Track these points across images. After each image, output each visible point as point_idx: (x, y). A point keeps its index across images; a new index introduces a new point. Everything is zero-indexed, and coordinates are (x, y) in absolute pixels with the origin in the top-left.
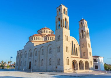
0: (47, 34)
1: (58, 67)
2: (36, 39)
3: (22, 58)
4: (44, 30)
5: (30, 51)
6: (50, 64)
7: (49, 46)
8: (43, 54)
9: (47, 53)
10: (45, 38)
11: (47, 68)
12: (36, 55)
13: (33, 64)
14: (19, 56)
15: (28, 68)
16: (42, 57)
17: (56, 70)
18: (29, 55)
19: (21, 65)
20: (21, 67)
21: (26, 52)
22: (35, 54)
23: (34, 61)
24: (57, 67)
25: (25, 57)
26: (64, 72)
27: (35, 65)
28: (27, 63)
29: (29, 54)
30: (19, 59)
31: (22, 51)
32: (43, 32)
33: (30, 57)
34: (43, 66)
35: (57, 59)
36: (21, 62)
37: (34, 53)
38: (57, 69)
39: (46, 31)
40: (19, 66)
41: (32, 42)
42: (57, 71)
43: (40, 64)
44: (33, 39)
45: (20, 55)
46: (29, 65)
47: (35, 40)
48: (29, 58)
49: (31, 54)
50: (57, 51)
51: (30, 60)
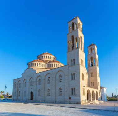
0: (50, 60)
1: (73, 97)
2: (38, 66)
3: (20, 87)
4: (45, 55)
5: (31, 79)
6: (61, 95)
7: (59, 73)
8: (49, 83)
9: (55, 81)
10: (48, 65)
11: (56, 99)
12: (39, 84)
13: (36, 94)
14: (17, 86)
15: (30, 98)
16: (48, 86)
17: (69, 102)
18: (29, 84)
19: (19, 96)
20: (19, 97)
21: (25, 81)
22: (38, 82)
23: (38, 91)
24: (70, 98)
25: (24, 86)
26: (81, 103)
27: (39, 95)
28: (27, 93)
29: (29, 82)
30: (16, 89)
31: (20, 79)
32: (45, 58)
33: (32, 87)
34: (49, 97)
35: (70, 88)
36: (19, 91)
37: (36, 81)
38: (71, 100)
39: (48, 56)
40: (17, 96)
41: (34, 69)
42: (71, 103)
43: (46, 94)
44: (33, 66)
45: (18, 84)
46: (30, 95)
47: (36, 67)
48: (30, 87)
49: (32, 83)
50: (70, 79)
51: (31, 90)
